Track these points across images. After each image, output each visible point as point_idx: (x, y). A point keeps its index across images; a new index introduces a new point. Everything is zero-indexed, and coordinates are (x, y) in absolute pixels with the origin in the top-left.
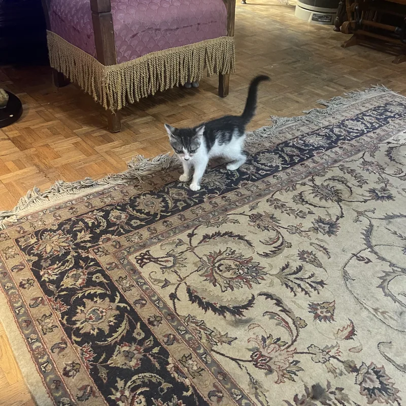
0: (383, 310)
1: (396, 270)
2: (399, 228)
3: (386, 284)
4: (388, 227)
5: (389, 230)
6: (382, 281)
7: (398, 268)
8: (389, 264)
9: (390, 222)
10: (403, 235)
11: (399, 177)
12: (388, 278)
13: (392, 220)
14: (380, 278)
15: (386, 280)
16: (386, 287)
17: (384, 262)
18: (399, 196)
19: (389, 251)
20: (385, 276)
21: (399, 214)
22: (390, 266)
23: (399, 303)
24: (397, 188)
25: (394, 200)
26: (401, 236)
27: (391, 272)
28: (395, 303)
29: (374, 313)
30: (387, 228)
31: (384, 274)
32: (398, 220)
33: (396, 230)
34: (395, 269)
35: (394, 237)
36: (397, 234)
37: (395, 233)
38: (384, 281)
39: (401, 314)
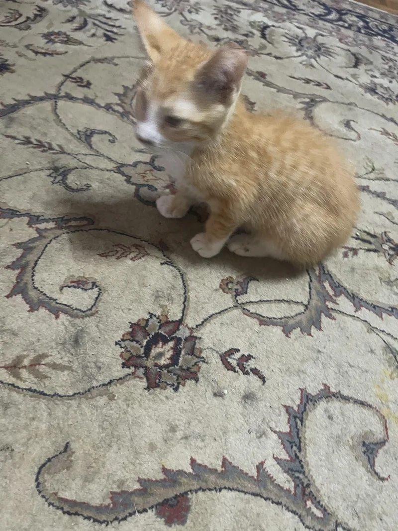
0: (32, 356)
1: (46, 229)
2: (33, 128)
3: (27, 277)
4: (10, 132)
5: (14, 138)
6: (17, 272)
7: (47, 221)
8: (26, 219)
9: (12, 120)
10: (43, 140)
11: (15, 26)
12: (32, 257)
13: (14, 115)
14: (12, 266)
15: (27, 264)
16: (30, 286)
17: (16, 219)
18: (21, 61)
19: (22, 187)
20: (23, 256)
21: (27, 98)
22: (30, 224)
23: (66, 313)
24: (15, 46)
25: (13, 72)
26: (40, 145)
27: (33, 240)
28: (57, 317)
29: (12, 380)
30: (8, 136)
31: (19, 252)
32: (29, 110)
33: (28, 133)
34: (42, 226)
35: (25, 152)
36: (31, 143)
37: (27, 141)
38: (23, 268)
39: (77, 341)
